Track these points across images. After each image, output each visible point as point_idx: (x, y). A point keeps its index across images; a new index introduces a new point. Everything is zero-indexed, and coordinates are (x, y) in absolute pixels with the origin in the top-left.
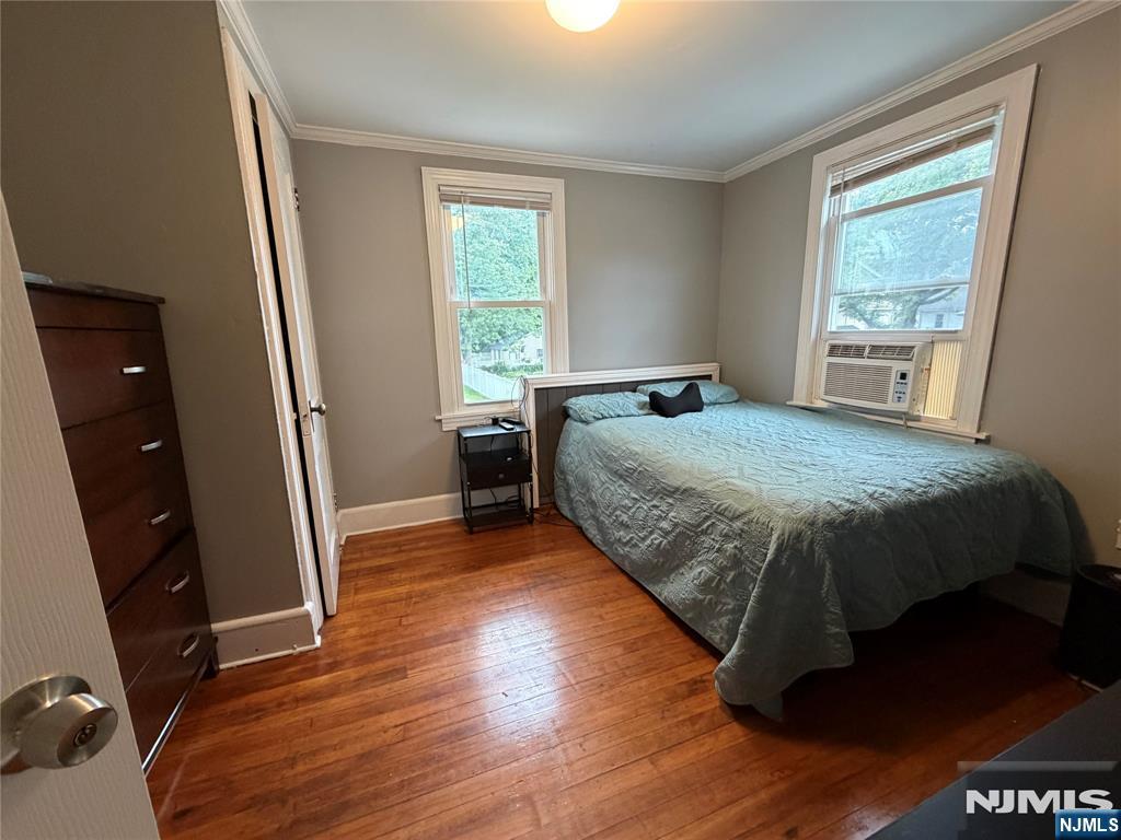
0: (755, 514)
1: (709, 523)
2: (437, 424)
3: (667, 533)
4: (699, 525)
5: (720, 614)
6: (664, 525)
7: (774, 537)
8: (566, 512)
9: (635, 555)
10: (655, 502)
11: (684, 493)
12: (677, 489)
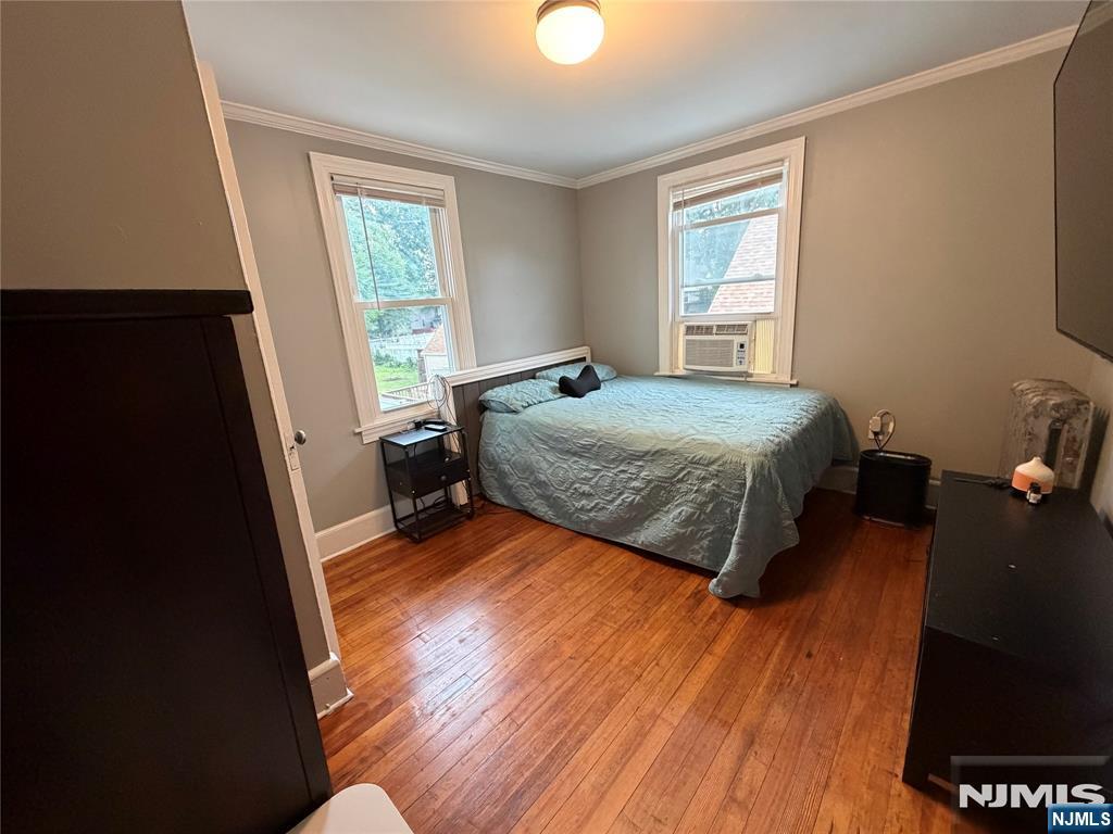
0: (728, 457)
1: (685, 472)
2: (357, 439)
3: (638, 491)
4: (675, 476)
5: (701, 539)
6: (635, 484)
7: (748, 469)
8: (500, 499)
9: (602, 517)
10: (621, 468)
11: (656, 455)
12: (647, 453)
